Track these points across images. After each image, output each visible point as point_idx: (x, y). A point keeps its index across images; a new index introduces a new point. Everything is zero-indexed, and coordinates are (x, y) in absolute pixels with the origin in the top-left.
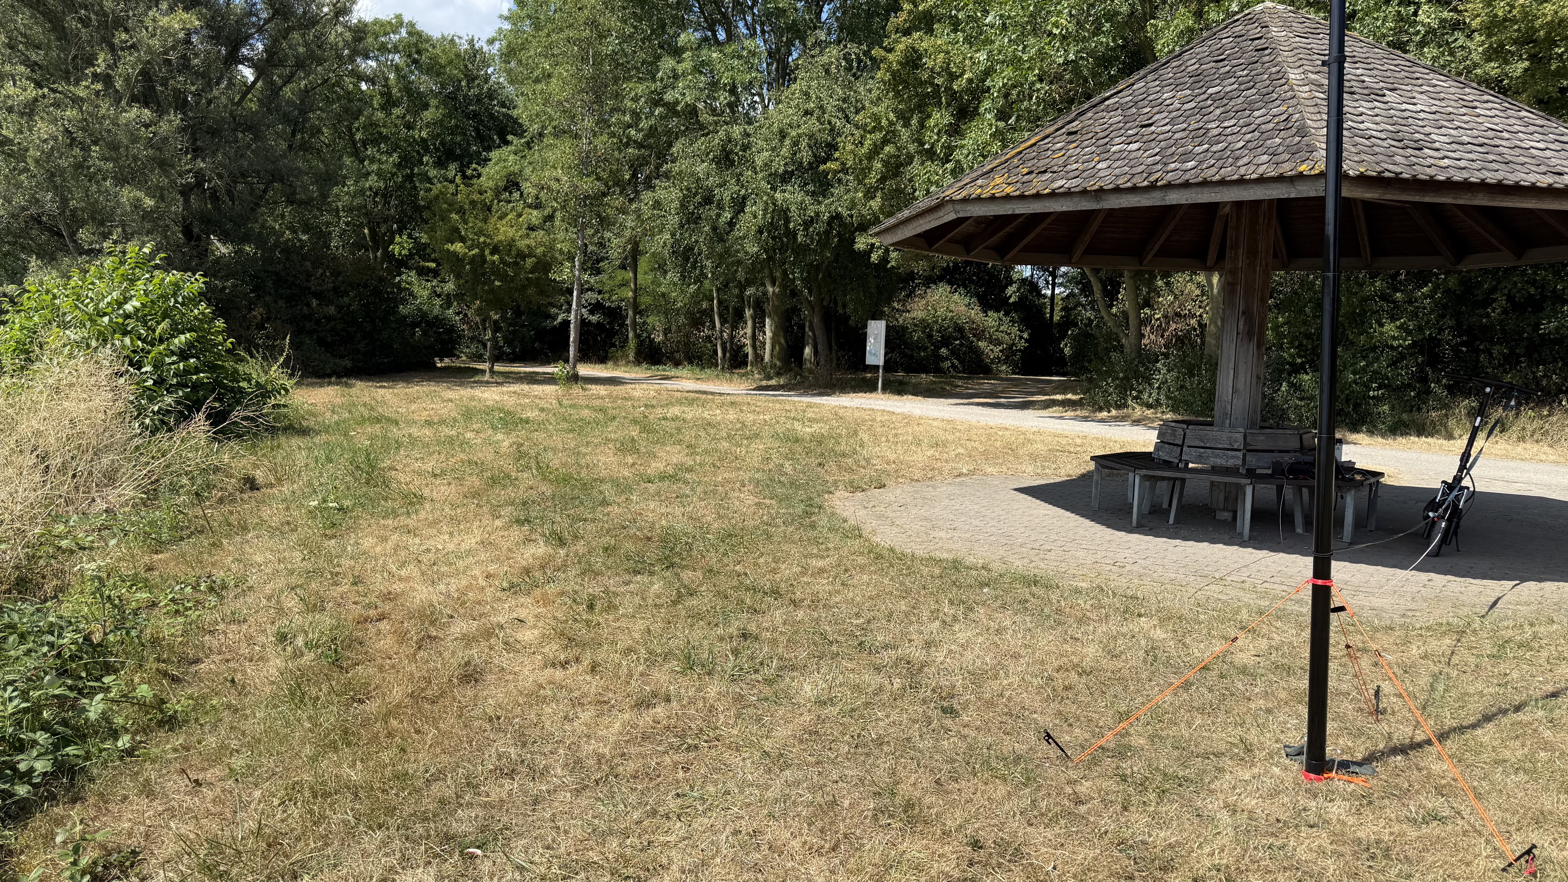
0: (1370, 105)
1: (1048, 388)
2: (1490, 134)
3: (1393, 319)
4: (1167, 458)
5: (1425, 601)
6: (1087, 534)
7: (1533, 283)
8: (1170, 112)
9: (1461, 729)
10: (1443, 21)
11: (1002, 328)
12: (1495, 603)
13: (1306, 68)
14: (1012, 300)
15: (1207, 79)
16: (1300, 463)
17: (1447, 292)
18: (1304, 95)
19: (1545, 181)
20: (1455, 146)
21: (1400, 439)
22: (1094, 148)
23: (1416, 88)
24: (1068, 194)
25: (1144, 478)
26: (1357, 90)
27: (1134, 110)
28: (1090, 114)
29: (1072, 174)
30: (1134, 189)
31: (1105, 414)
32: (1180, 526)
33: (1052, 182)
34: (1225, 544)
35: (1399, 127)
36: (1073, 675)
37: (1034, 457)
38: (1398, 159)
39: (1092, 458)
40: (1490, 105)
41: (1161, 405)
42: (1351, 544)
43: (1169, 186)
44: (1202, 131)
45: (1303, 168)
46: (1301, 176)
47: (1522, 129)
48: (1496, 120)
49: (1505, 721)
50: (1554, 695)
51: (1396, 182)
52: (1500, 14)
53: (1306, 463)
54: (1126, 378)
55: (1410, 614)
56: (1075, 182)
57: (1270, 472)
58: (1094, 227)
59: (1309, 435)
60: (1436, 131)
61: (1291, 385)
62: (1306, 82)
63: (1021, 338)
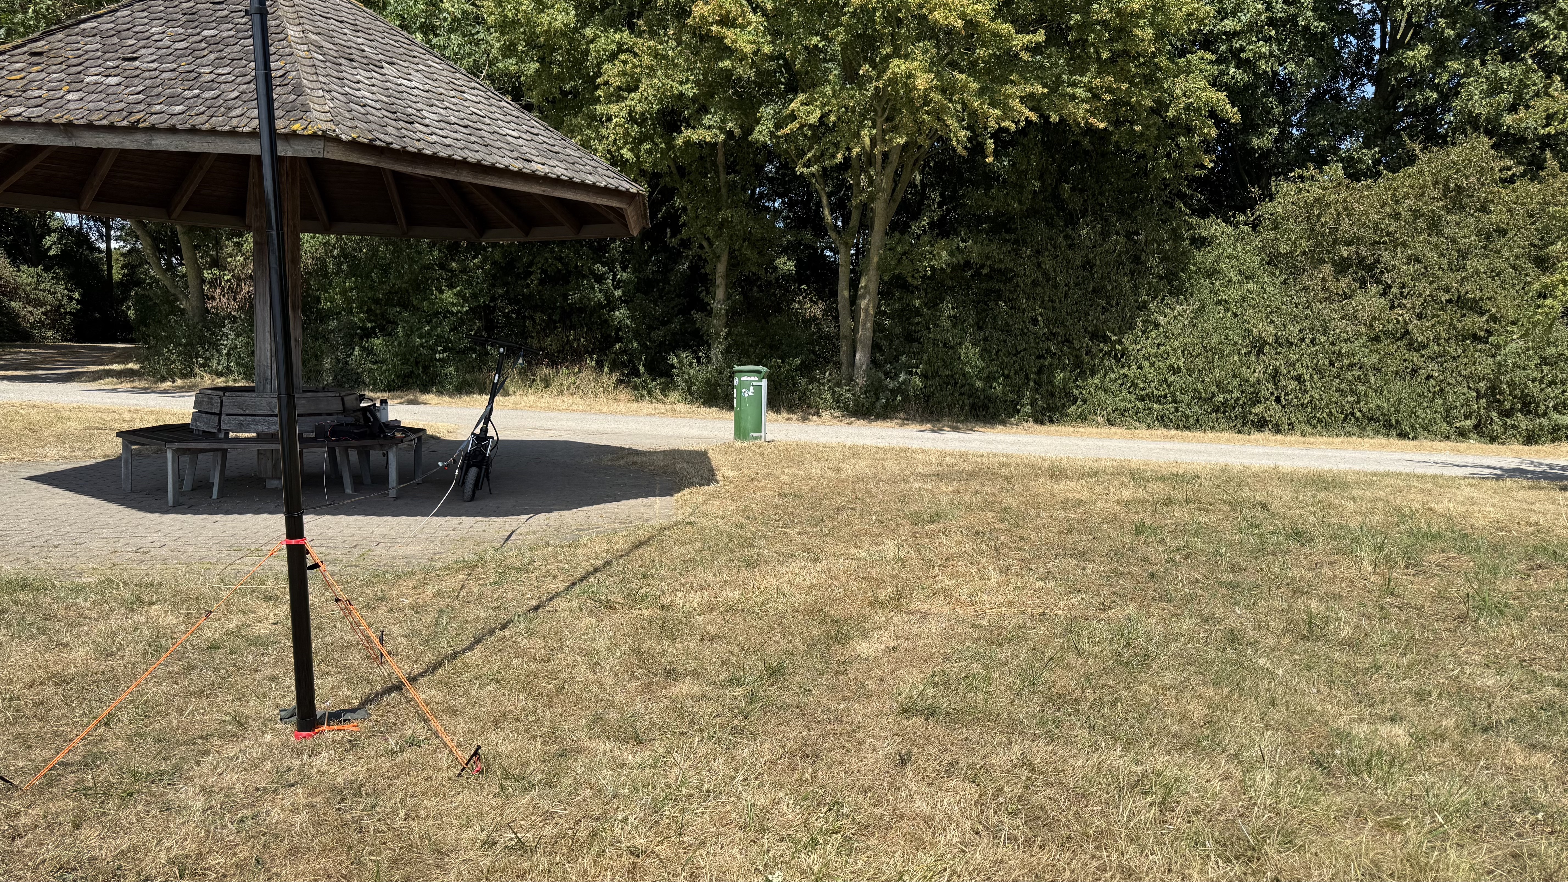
0: (368, 74)
1: (106, 357)
2: (474, 118)
3: (451, 286)
4: (205, 429)
5: (451, 543)
6: (111, 521)
7: (560, 259)
8: (159, 49)
9: (454, 656)
10: (464, 12)
11: (42, 286)
12: (510, 536)
13: (307, 27)
14: (52, 253)
15: (202, 19)
16: (342, 425)
17: (494, 263)
18: (301, 54)
19: (516, 165)
20: (443, 125)
21: (466, 398)
22: (63, 75)
23: (413, 66)
24: (28, 124)
25: (178, 452)
26: (356, 58)
27: (116, 40)
28: (60, 36)
29: (33, 102)
30: (112, 128)
31: (168, 384)
32: (223, 499)
33: (7, 107)
34: (270, 513)
35: (394, 100)
36: (50, 688)
37: (61, 438)
38: (390, 129)
39: (119, 434)
40: (476, 92)
41: (232, 372)
42: (396, 498)
43: (153, 129)
44: (193, 75)
45: (296, 127)
46: (294, 134)
47: (501, 117)
48: (480, 106)
49: (492, 639)
50: (536, 608)
51: (386, 151)
52: (510, 15)
53: (347, 424)
54: (190, 344)
55: (437, 557)
56: (36, 111)
57: (313, 435)
58: (104, 170)
59: (353, 397)
60: (428, 108)
61: (363, 349)
62: (304, 40)
63: (71, 298)
